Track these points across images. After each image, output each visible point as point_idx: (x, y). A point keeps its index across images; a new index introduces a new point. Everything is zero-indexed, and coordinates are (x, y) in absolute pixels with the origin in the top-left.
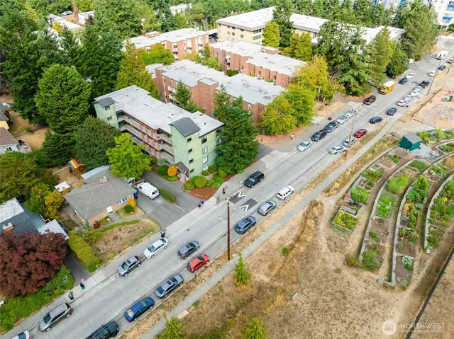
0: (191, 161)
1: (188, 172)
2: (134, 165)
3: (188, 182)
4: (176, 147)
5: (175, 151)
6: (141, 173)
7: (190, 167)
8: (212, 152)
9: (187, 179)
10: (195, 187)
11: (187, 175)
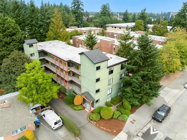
0: (97, 91)
1: (93, 102)
2: (42, 92)
3: (93, 112)
4: (84, 77)
5: (82, 81)
6: (48, 100)
7: (96, 97)
8: (117, 84)
9: (92, 109)
10: (101, 118)
11: (92, 105)
